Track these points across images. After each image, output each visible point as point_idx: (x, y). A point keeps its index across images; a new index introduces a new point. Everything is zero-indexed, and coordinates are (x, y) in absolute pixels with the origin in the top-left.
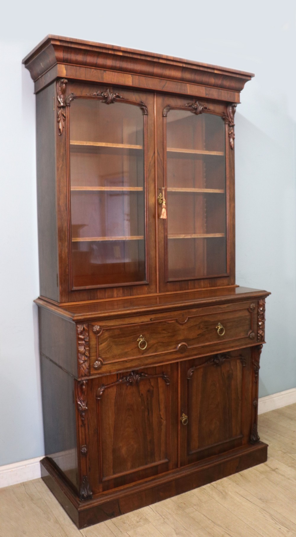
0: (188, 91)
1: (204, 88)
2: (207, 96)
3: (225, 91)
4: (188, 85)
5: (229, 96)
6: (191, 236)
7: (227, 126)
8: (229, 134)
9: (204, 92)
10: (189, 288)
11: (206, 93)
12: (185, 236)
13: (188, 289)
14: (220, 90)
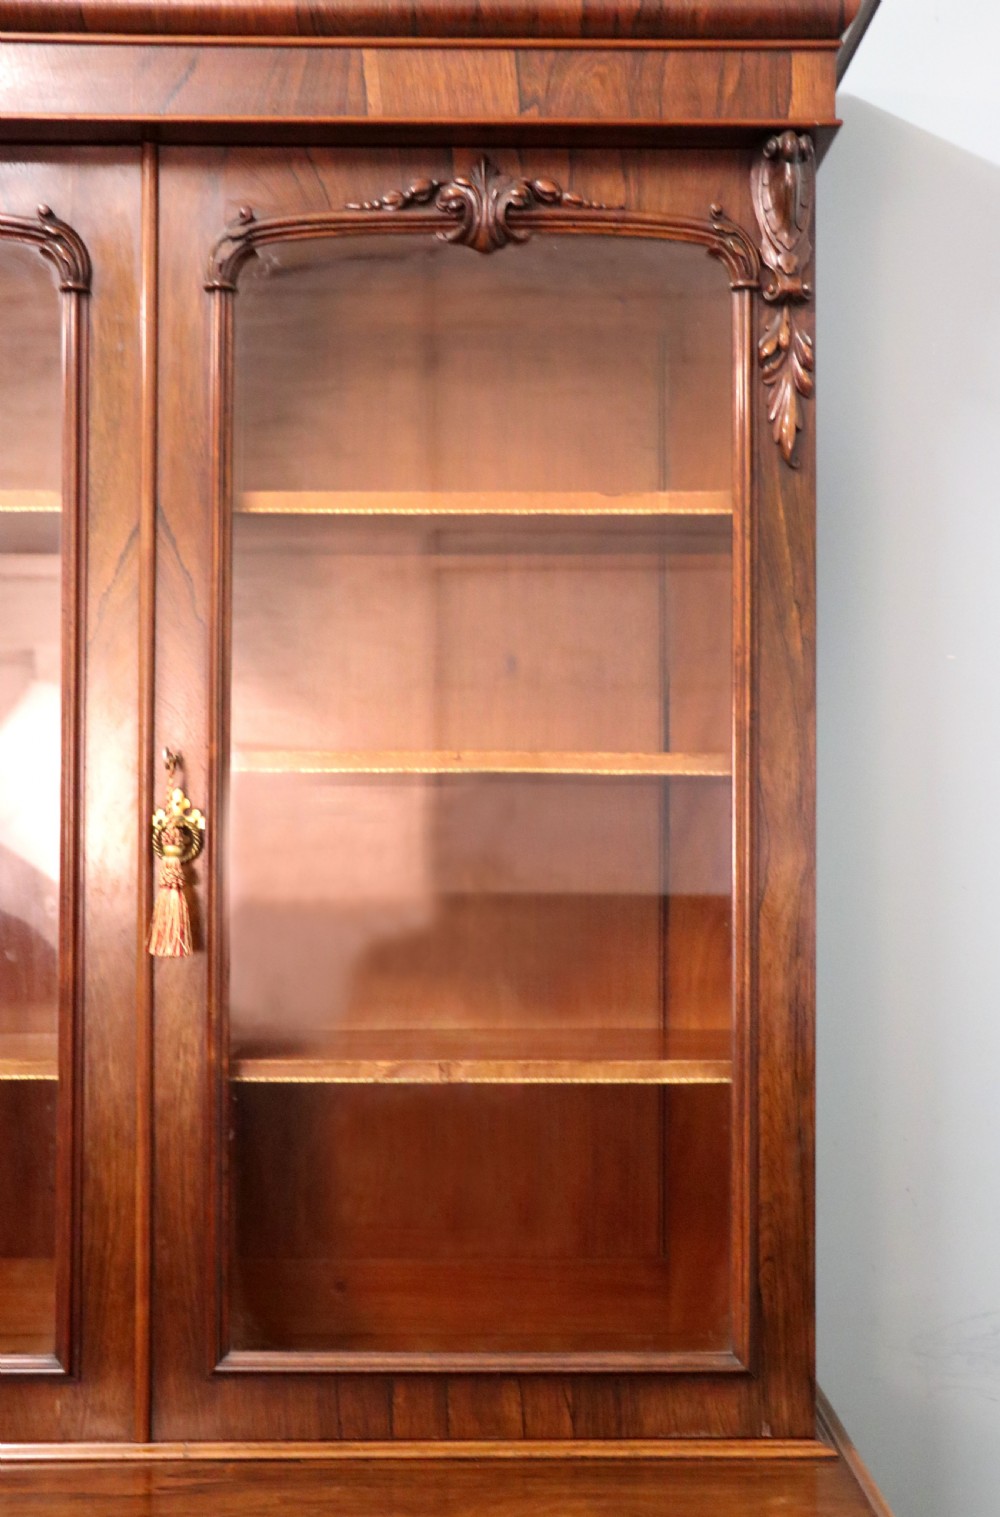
0: (373, 98)
1: (507, 57)
2: (533, 116)
3: (699, 55)
4: (368, 54)
5: (730, 88)
6: (441, 1068)
7: (740, 303)
8: (757, 361)
9: (511, 87)
10: (399, 1427)
11: (522, 92)
12: (393, 1073)
13: (390, 1436)
14: (651, 58)
